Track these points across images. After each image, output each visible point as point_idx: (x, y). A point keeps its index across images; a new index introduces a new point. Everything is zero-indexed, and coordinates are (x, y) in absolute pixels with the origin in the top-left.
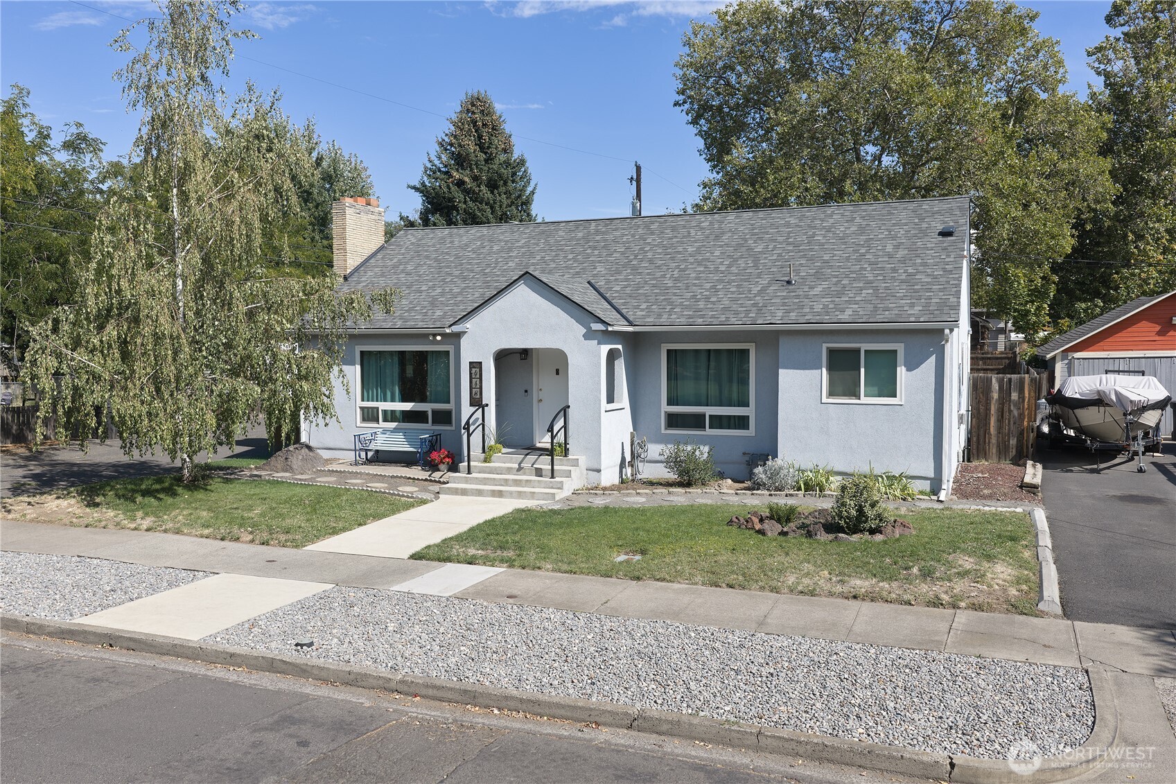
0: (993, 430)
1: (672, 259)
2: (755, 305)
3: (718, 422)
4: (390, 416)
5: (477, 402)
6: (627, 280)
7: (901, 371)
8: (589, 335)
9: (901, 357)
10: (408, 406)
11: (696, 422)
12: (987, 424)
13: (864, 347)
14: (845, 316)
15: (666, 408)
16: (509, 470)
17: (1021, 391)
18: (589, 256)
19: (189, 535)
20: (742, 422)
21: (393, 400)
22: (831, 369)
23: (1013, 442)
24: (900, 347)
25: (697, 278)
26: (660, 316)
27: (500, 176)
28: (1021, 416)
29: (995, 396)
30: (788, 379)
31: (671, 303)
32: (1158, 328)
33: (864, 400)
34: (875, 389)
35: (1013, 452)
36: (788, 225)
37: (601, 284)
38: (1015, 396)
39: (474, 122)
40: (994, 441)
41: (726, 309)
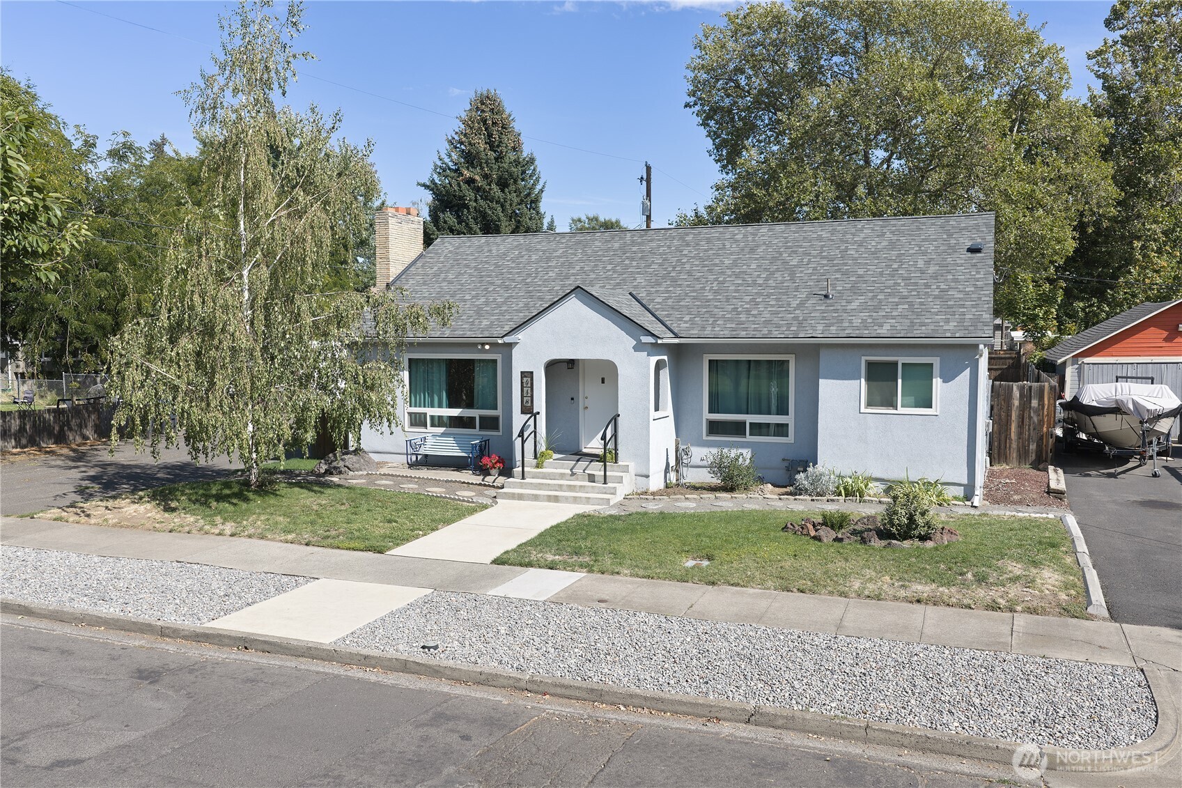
0: (1013, 436)
1: (710, 271)
2: (795, 318)
3: (758, 429)
4: (438, 422)
5: (527, 409)
6: (668, 292)
7: (937, 383)
8: (639, 347)
9: (936, 369)
10: (455, 412)
11: (737, 429)
12: (1008, 429)
13: (902, 360)
14: (884, 331)
15: (707, 416)
16: (562, 476)
17: (1041, 398)
18: (627, 267)
19: (273, 540)
20: (781, 430)
21: (440, 406)
22: (868, 379)
23: (1033, 447)
24: (936, 361)
25: (737, 291)
26: (704, 328)
27: (511, 175)
28: (1041, 422)
29: (1016, 403)
30: (829, 389)
31: (713, 316)
32: (1165, 334)
33: (901, 410)
34: (911, 399)
35: (1033, 457)
36: (820, 238)
37: (642, 295)
38: (1035, 403)
39: (484, 121)
40: (1014, 445)
41: (767, 322)
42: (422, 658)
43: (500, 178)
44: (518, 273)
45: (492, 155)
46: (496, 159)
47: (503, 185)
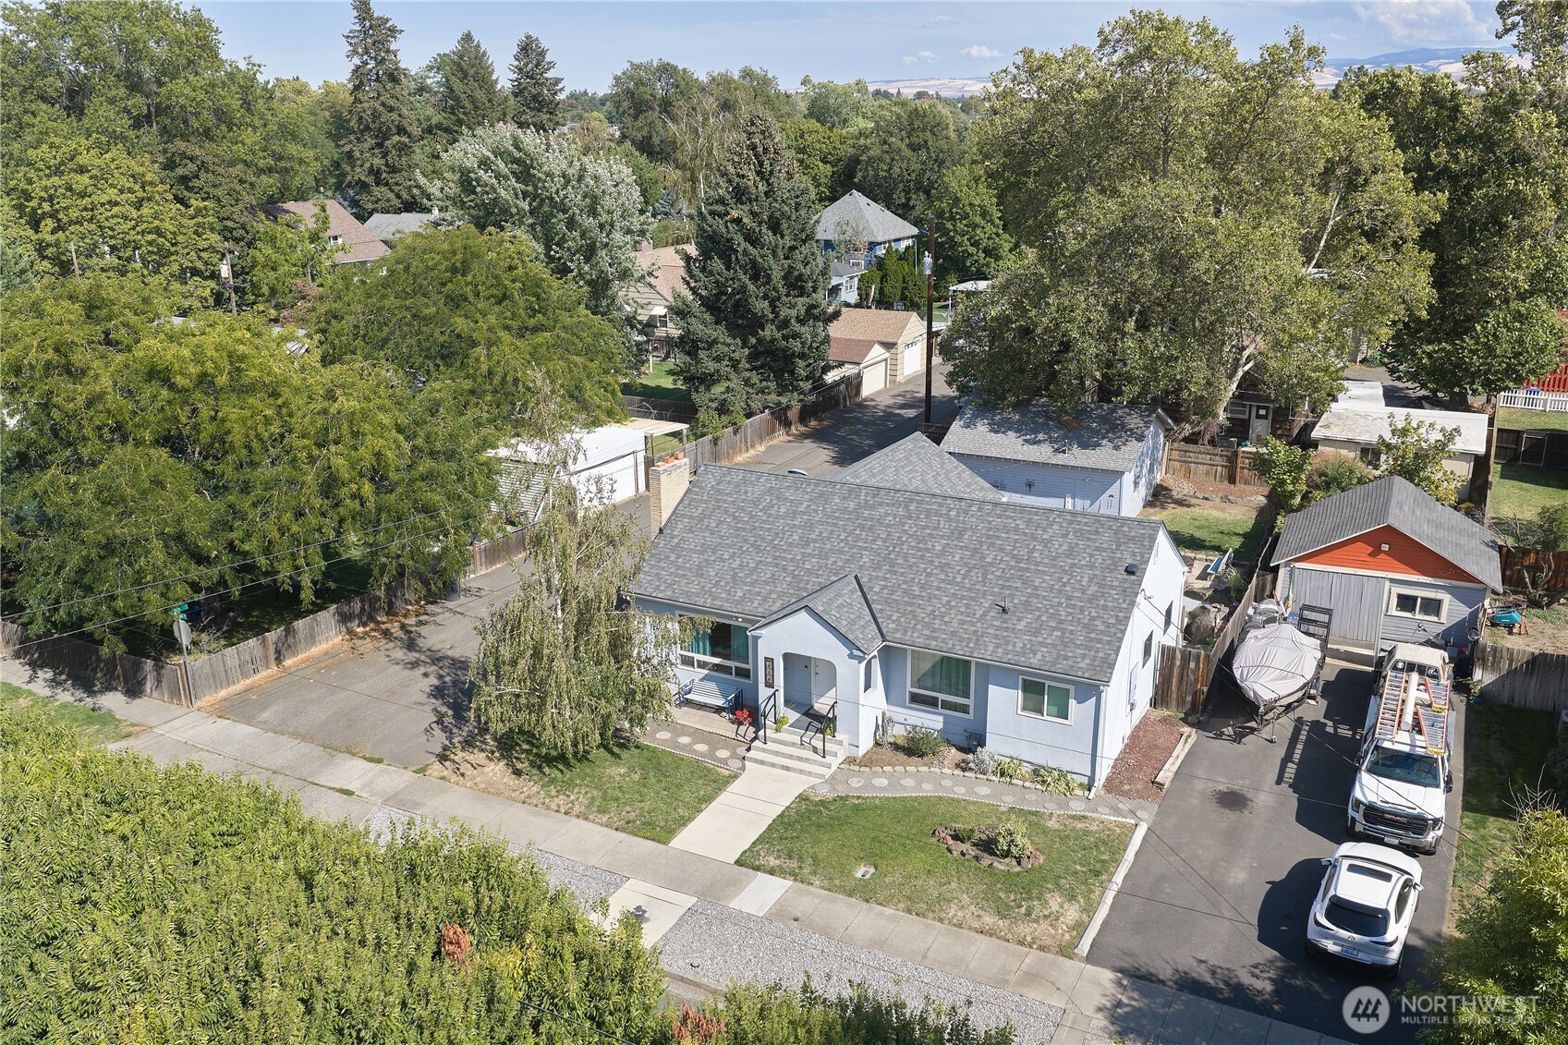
0: (1174, 688)
1: (922, 557)
2: (975, 632)
3: (946, 705)
4: (702, 665)
5: (769, 684)
6: (885, 579)
7: (1072, 703)
8: (851, 656)
9: (1072, 693)
10: (717, 660)
11: (932, 702)
12: (1170, 683)
13: (1048, 683)
14: (1034, 661)
15: (909, 688)
16: (794, 745)
17: (1198, 662)
19: (593, 821)
20: (964, 709)
21: (705, 654)
22: (1024, 691)
23: (1189, 698)
24: (1072, 688)
25: (938, 588)
26: (905, 632)
28: (1196, 680)
29: (1178, 663)
30: (993, 690)
31: (915, 617)
33: (1046, 717)
34: (1054, 709)
35: (1188, 706)
36: (1016, 529)
37: (864, 580)
38: (1192, 665)
40: (1174, 695)
41: (954, 633)
42: (689, 974)
43: (771, 217)
44: (769, 530)
45: (762, 187)
46: (766, 194)
47: (775, 227)
